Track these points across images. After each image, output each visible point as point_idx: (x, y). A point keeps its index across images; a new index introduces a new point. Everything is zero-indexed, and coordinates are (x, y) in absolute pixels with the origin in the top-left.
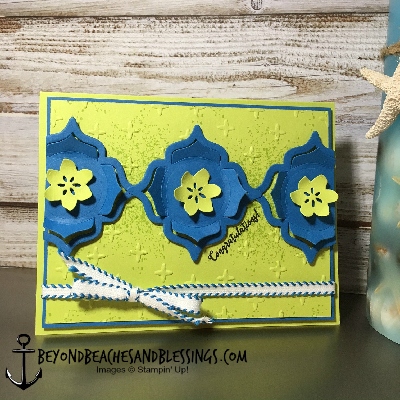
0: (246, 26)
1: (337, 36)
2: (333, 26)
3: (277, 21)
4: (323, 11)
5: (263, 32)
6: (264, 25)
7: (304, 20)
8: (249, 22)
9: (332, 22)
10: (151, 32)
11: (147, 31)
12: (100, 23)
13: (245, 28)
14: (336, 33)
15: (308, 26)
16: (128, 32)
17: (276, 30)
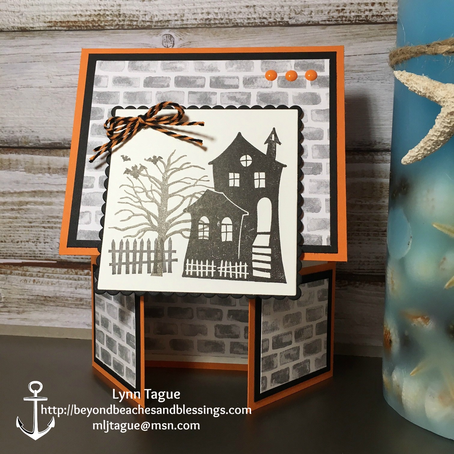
0: (179, 15)
1: (81, 5)
2: (86, 16)
3: (145, 21)
4: (97, 32)
5: (160, 8)
6: (158, 17)
7: (116, 23)
8: (176, 20)
9: (87, 21)
10: (295, 6)
11: (300, 7)
12: (363, 15)
13: (180, 13)
14: (81, 9)
15: (111, 16)
16: (325, 5)
17: (146, 11)
